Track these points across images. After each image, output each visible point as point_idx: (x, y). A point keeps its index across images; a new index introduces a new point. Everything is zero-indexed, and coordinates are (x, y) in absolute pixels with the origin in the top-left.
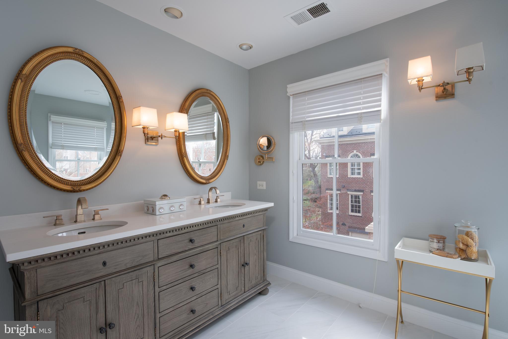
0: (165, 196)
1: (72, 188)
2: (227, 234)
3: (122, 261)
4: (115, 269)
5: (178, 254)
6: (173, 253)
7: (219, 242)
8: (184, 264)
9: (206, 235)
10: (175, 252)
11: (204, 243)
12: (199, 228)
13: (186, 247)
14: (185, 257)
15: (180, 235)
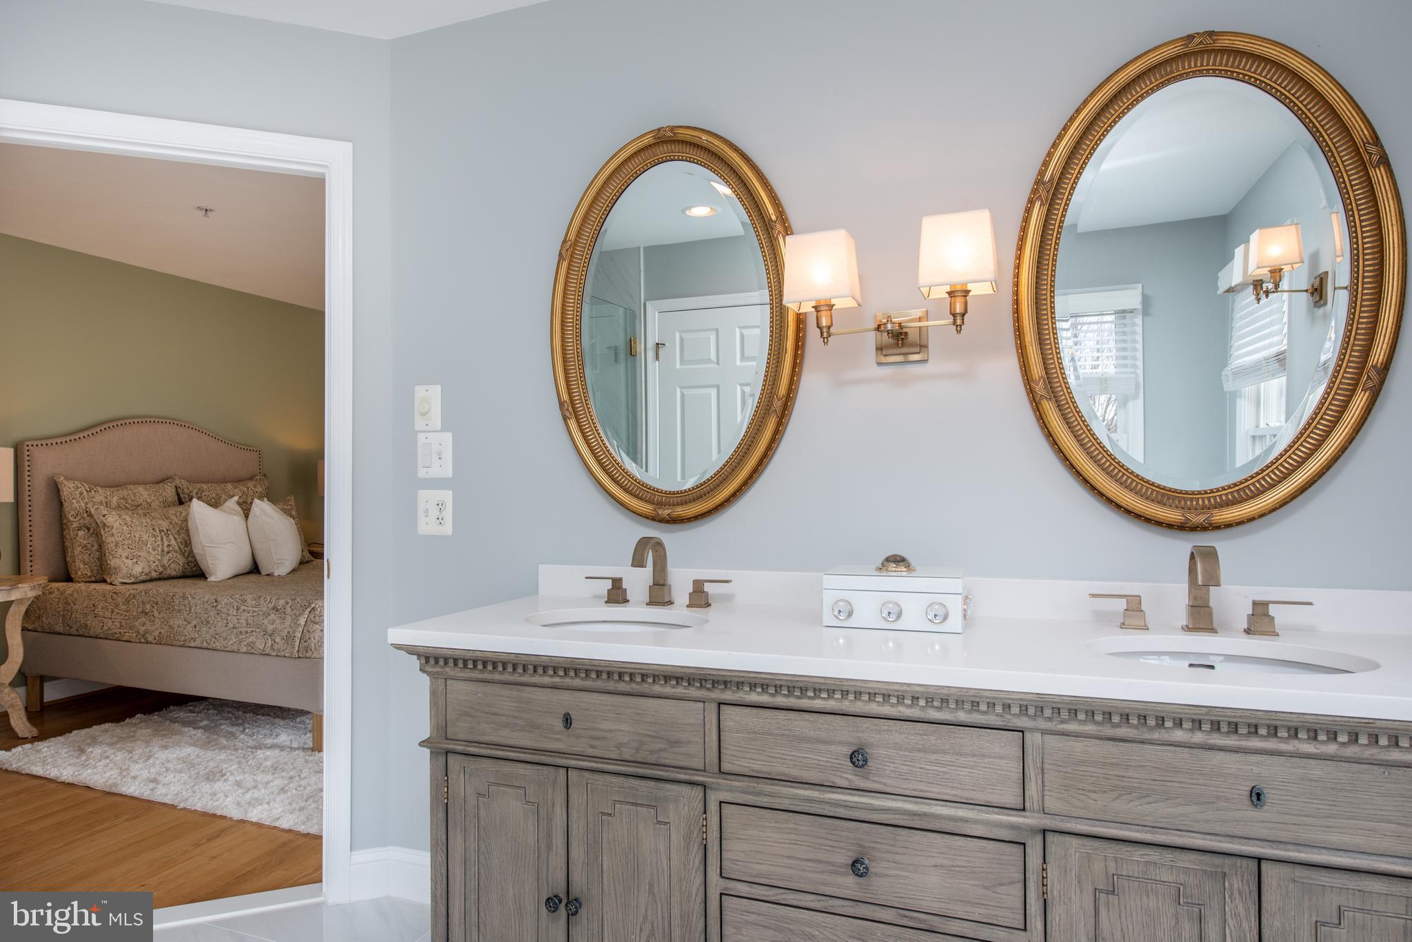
0: (898, 560)
1: (655, 510)
2: (1093, 796)
3: (610, 731)
4: (592, 747)
5: (794, 784)
6: (780, 775)
7: (1028, 817)
8: (827, 839)
9: (948, 758)
10: (784, 774)
11: (935, 791)
12: (900, 712)
13: (838, 773)
14: (832, 814)
15: (806, 716)
